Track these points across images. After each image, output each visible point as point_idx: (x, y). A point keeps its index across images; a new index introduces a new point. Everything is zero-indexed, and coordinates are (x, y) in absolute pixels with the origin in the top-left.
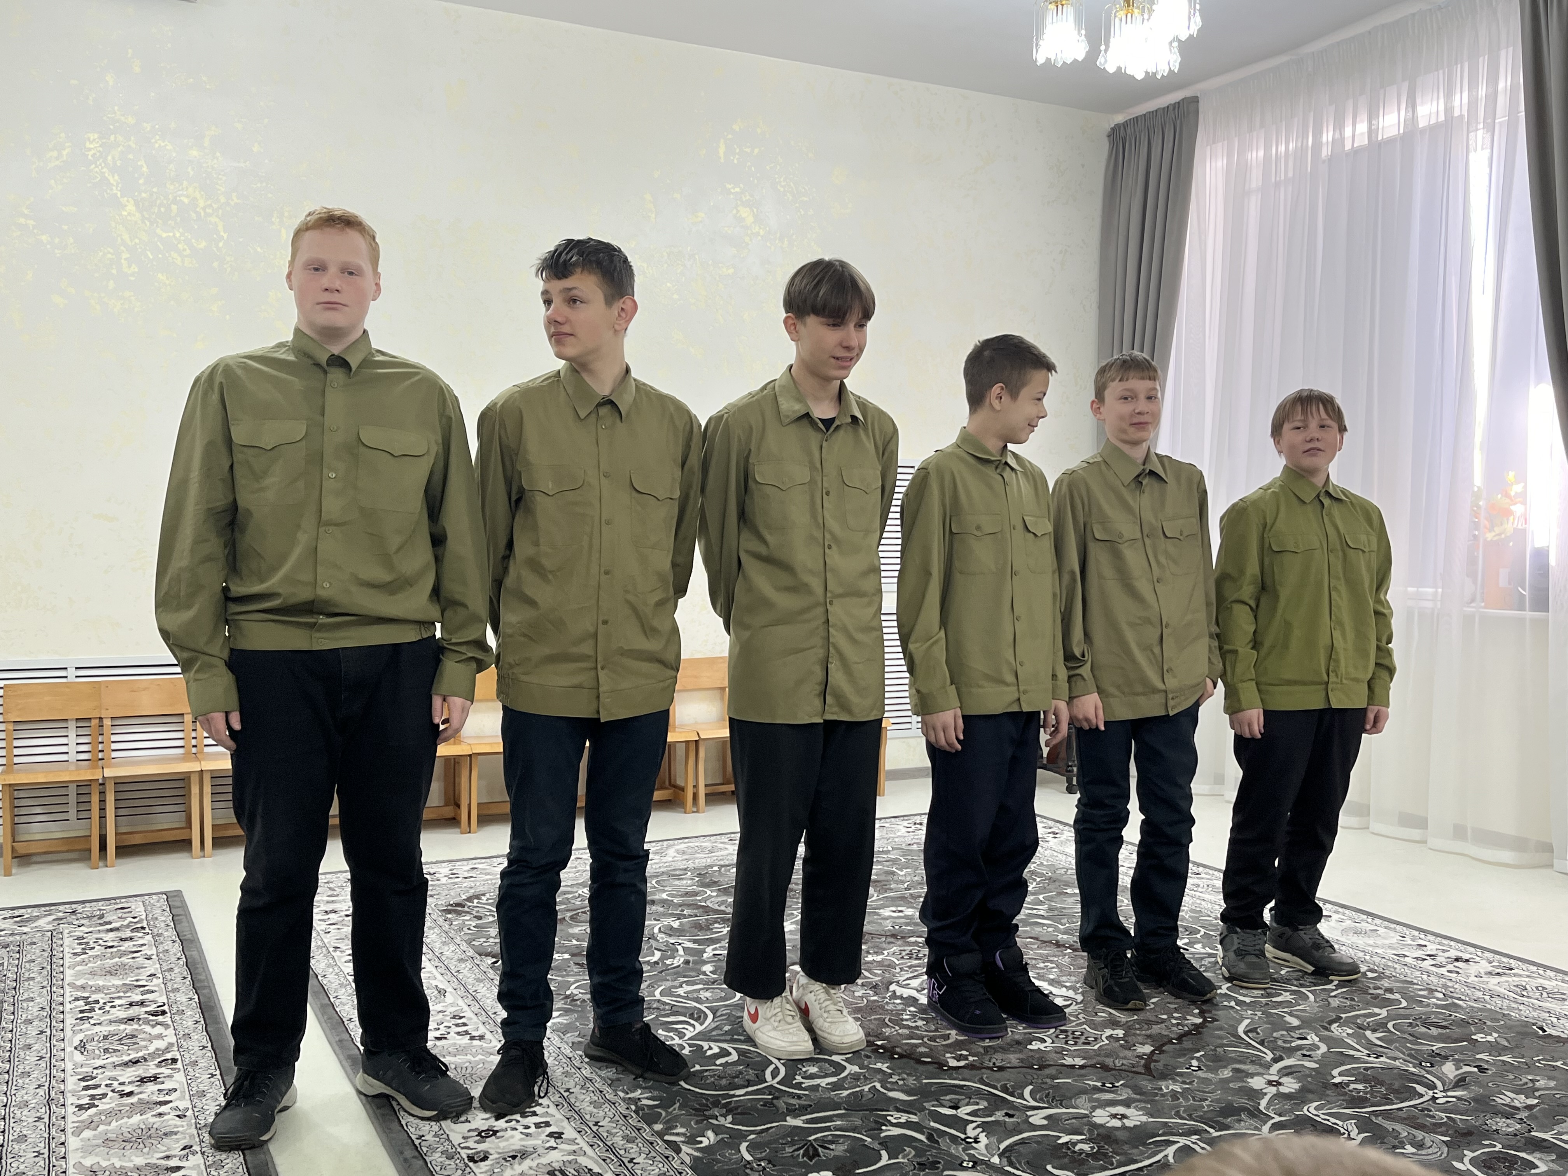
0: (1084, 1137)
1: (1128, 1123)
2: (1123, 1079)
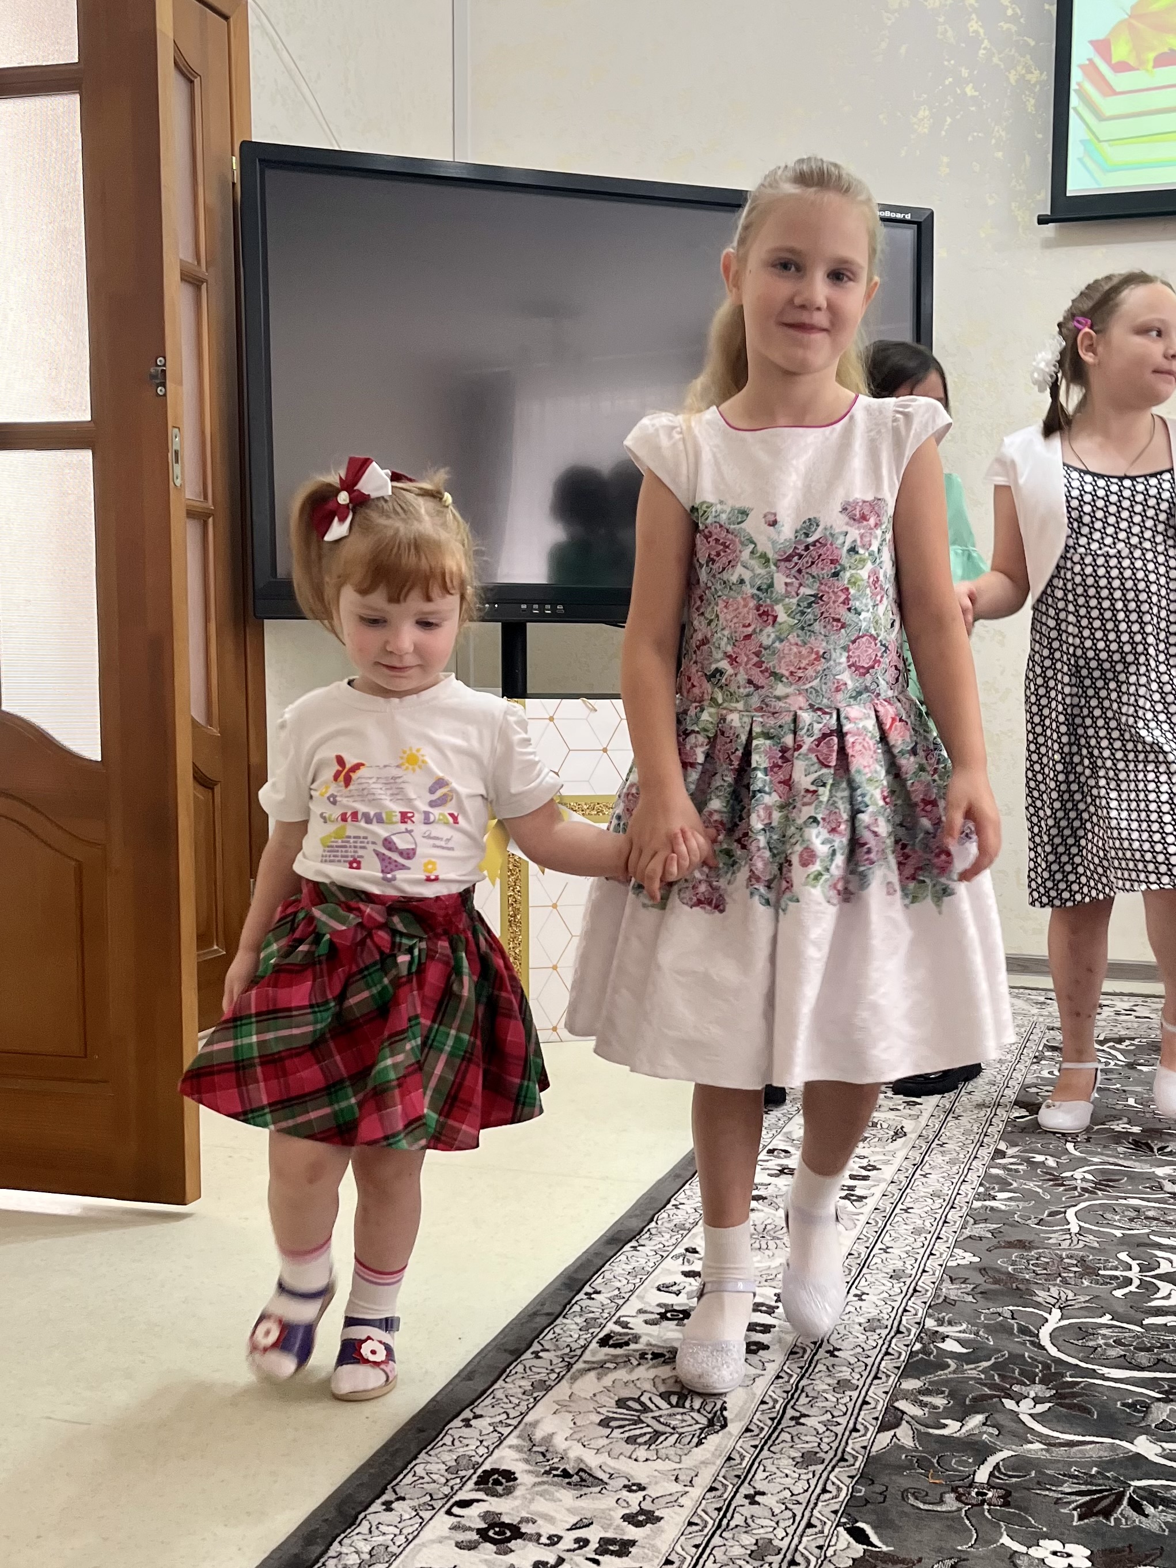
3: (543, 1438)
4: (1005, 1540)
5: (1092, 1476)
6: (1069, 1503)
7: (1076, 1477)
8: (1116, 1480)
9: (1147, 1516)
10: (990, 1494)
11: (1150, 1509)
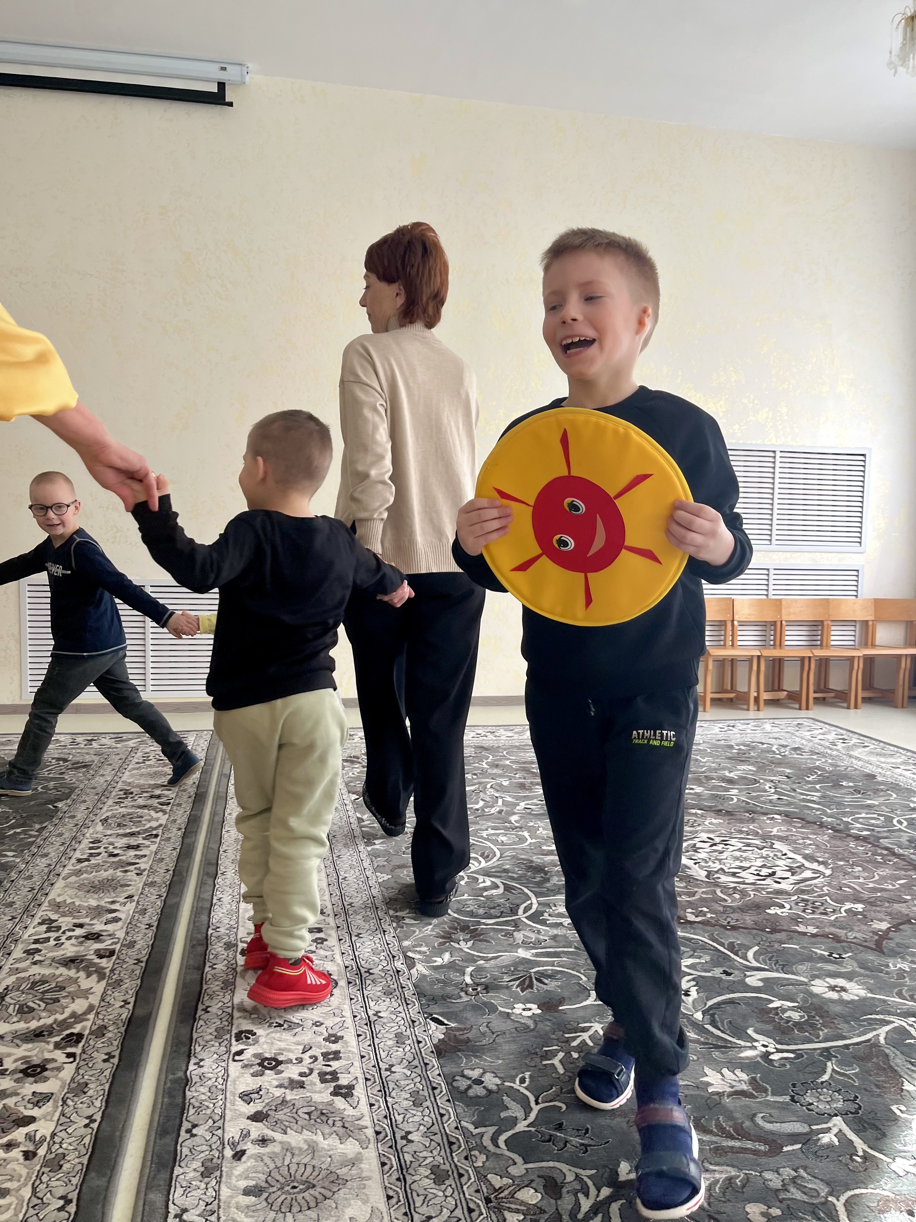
0: (796, 1004)
1: (845, 996)
2: (852, 952)
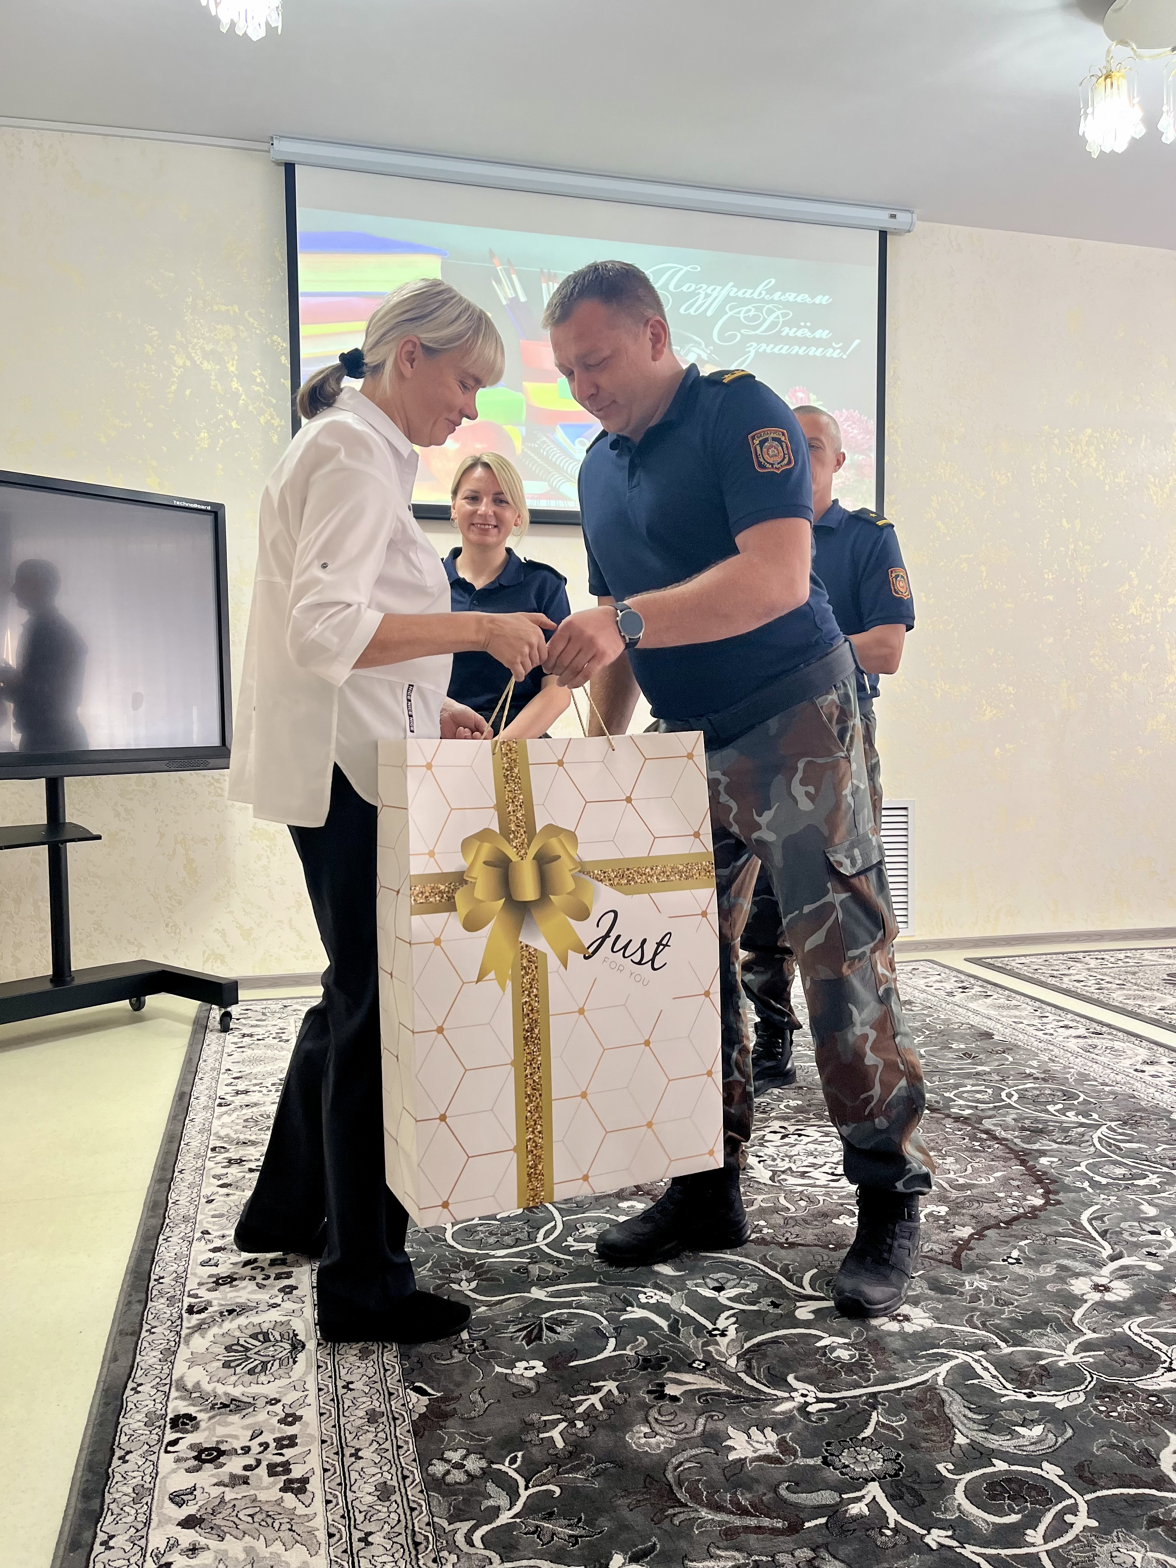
3: (194, 1386)
4: (498, 1369)
5: (521, 1318)
6: (518, 1337)
7: (513, 1321)
8: (534, 1316)
9: (559, 1333)
10: (475, 1345)
11: (559, 1329)
